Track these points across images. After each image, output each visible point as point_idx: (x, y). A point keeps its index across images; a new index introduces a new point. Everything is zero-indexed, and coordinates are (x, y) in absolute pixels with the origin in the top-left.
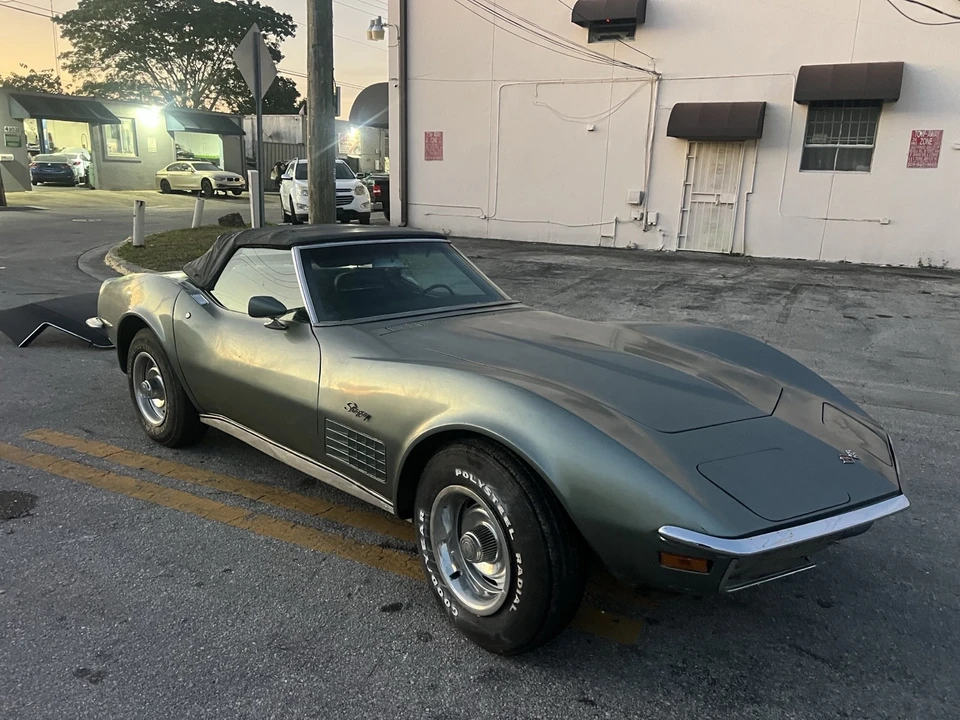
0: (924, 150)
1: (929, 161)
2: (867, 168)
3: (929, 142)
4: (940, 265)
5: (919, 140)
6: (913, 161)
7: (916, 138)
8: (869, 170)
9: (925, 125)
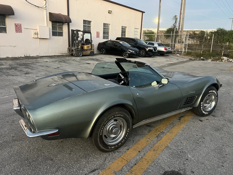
0: (18, 28)
1: (20, 31)
2: (5, 32)
3: (19, 26)
4: (29, 56)
5: (17, 26)
6: (17, 31)
7: (16, 26)
8: (6, 33)
9: (17, 22)
